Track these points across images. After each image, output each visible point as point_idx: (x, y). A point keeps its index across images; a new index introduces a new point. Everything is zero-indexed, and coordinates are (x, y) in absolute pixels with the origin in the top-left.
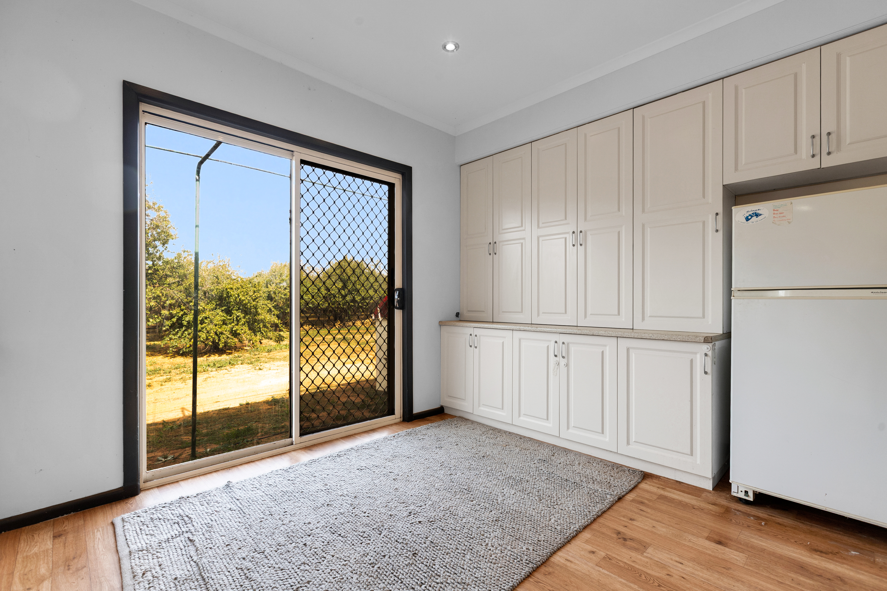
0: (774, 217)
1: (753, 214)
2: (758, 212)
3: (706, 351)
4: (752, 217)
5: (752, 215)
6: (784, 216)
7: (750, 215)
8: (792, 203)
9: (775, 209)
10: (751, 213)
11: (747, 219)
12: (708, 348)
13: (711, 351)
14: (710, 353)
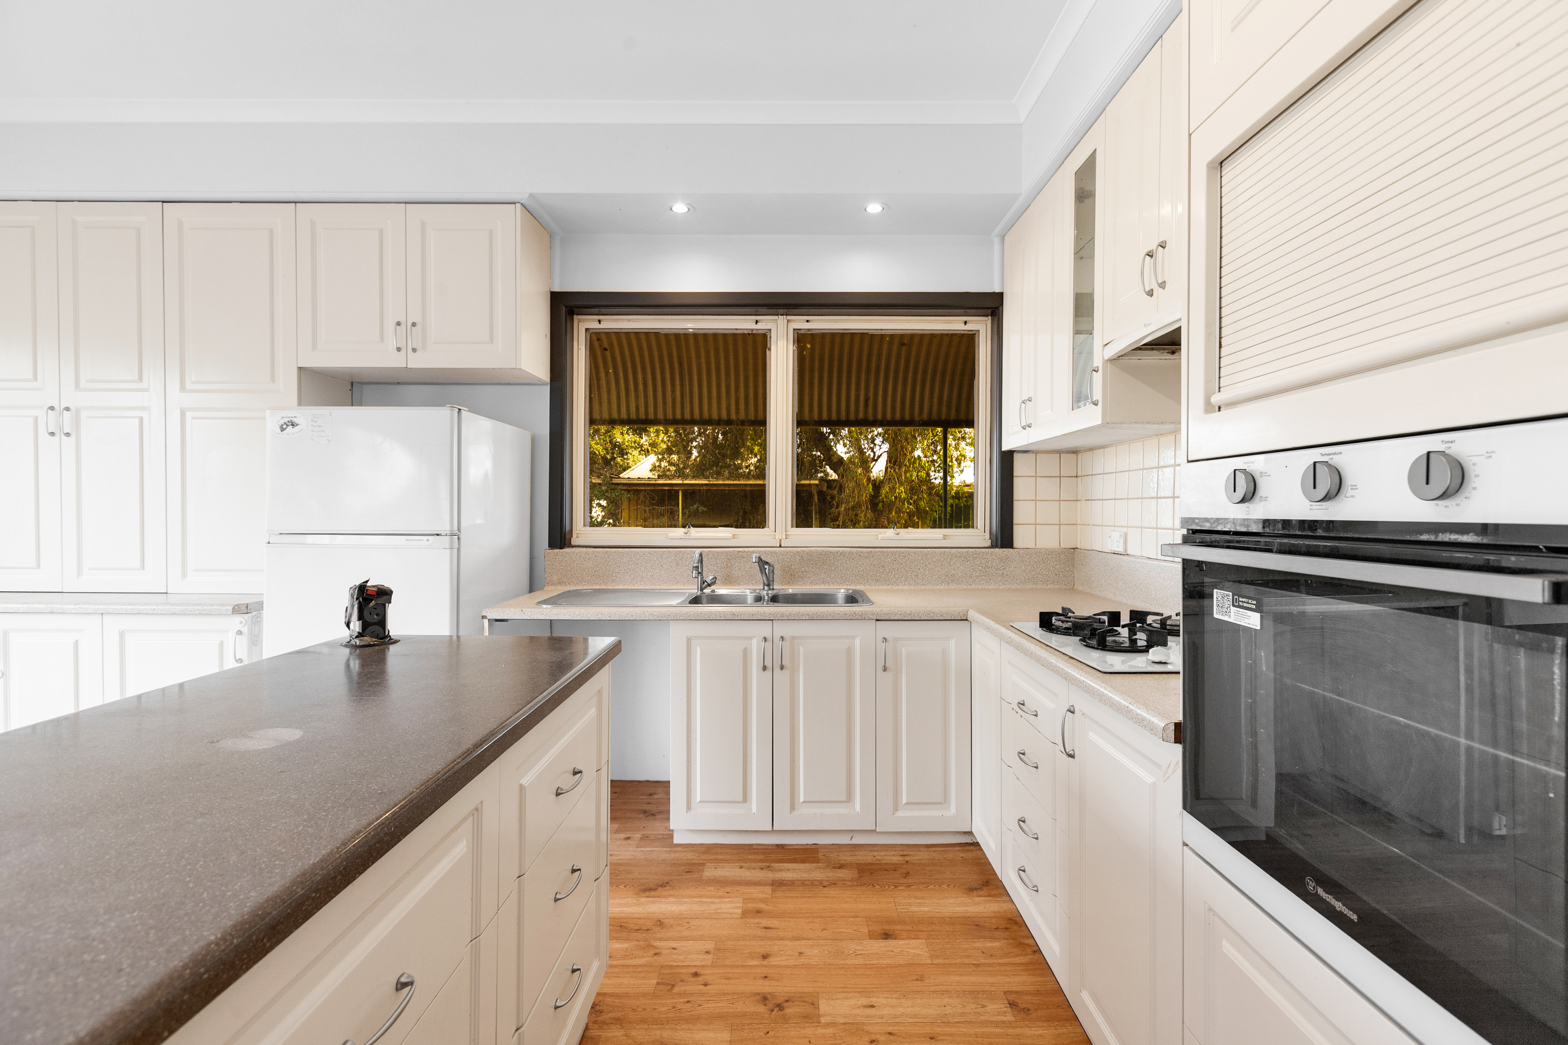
0: (312, 431)
1: (288, 421)
2: (295, 420)
3: (239, 627)
4: (287, 425)
5: (288, 423)
6: (323, 431)
7: (285, 423)
8: (331, 414)
9: (314, 420)
10: (286, 420)
11: (282, 429)
12: (241, 622)
13: (246, 626)
14: (245, 630)
